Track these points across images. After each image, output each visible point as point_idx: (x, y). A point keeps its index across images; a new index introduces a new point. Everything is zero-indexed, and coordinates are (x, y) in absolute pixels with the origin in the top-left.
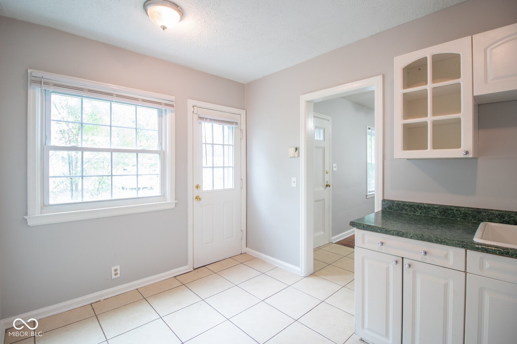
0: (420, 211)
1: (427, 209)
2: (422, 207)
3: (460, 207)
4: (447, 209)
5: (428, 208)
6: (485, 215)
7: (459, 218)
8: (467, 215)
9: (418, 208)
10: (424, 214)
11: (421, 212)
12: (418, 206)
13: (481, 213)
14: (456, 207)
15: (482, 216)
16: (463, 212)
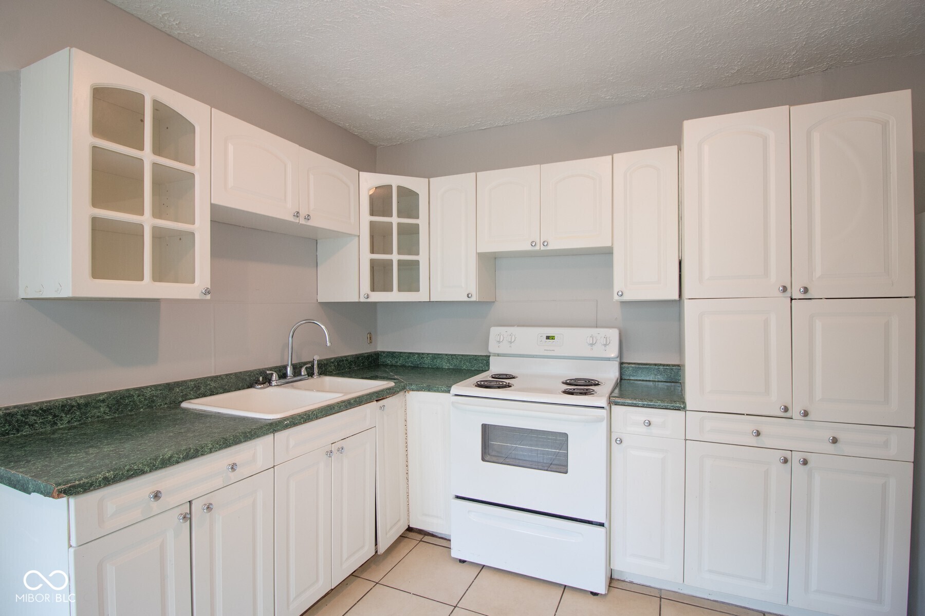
0: (68, 416)
1: (84, 408)
2: (73, 406)
3: (143, 388)
4: (123, 398)
5: (87, 405)
6: (178, 392)
7: (142, 407)
8: (154, 398)
9: (63, 410)
10: (76, 421)
11: (70, 419)
12: (62, 406)
13: (173, 390)
14: (137, 390)
15: (175, 393)
16: (148, 395)
